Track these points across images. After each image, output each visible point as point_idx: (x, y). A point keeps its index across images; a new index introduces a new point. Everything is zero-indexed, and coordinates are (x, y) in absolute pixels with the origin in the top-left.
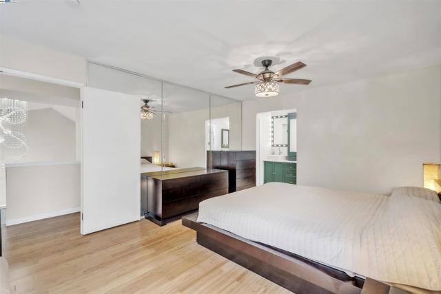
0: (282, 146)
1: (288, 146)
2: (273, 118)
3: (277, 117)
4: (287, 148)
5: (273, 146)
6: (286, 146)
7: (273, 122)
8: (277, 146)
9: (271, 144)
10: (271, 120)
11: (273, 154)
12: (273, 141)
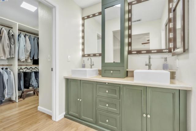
0: (95, 55)
1: (102, 55)
2: (83, 19)
3: (88, 17)
4: (100, 58)
5: (84, 56)
6: (100, 55)
7: (83, 25)
8: (89, 55)
9: (81, 53)
10: (81, 22)
11: (84, 66)
12: (83, 50)
